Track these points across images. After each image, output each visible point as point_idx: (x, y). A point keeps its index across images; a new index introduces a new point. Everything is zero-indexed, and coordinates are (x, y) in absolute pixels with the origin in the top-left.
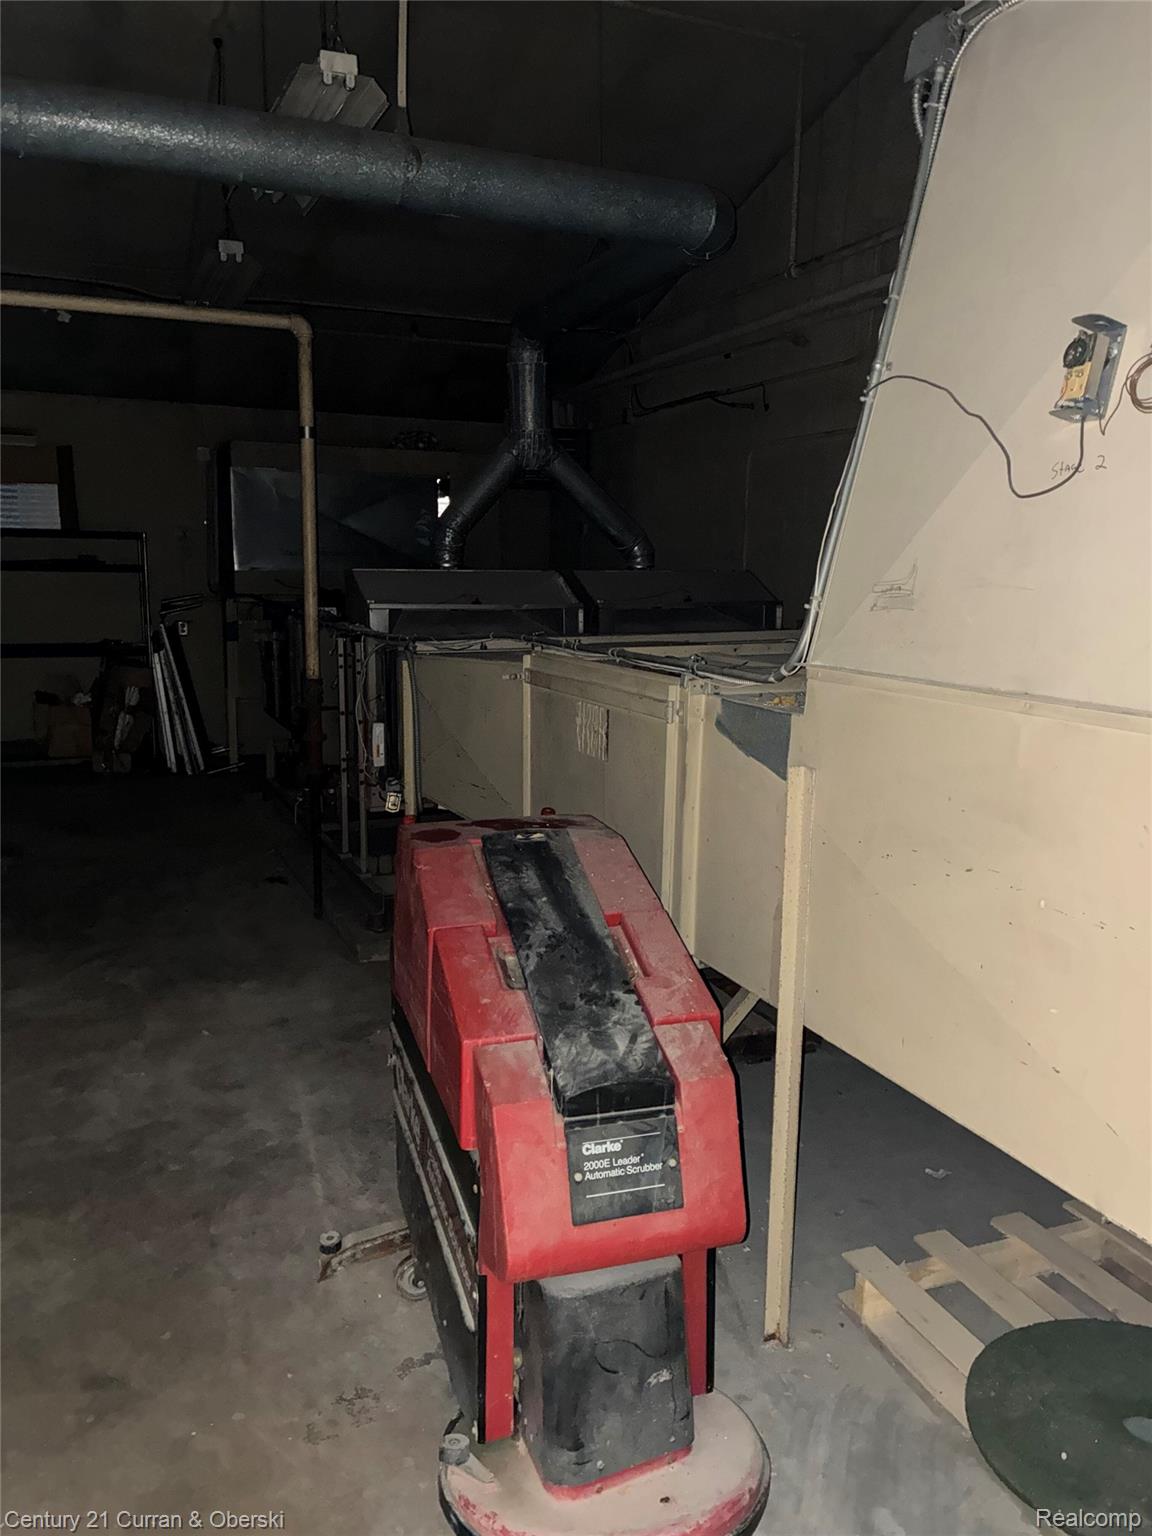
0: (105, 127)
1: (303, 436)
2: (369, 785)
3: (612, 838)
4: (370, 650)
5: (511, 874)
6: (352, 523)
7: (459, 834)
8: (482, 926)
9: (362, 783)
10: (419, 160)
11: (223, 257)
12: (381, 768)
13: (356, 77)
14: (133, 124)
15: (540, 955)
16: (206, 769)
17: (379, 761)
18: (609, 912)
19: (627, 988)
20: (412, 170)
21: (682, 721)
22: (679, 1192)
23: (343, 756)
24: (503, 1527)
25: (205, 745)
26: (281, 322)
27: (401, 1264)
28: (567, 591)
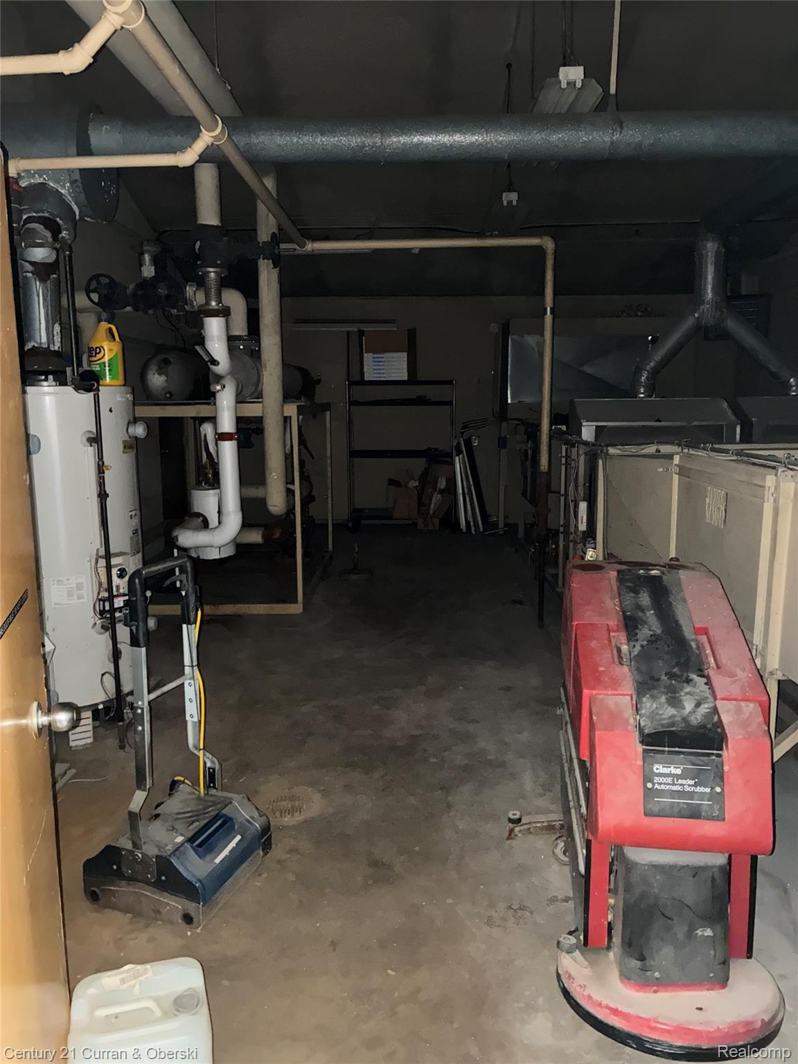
0: (428, 139)
1: (546, 314)
2: (575, 543)
3: (711, 578)
4: (581, 452)
5: (632, 595)
6: (588, 369)
7: (604, 568)
8: (608, 625)
9: (571, 541)
10: (622, 128)
11: (505, 203)
12: (584, 532)
13: (582, 80)
14: (443, 135)
15: (642, 646)
16: (485, 530)
17: (583, 527)
18: (697, 626)
19: (701, 673)
20: (616, 135)
21: (776, 501)
22: (722, 809)
23: (562, 523)
24: (589, 995)
25: (485, 516)
26: (534, 241)
27: (557, 839)
28: (729, 412)
